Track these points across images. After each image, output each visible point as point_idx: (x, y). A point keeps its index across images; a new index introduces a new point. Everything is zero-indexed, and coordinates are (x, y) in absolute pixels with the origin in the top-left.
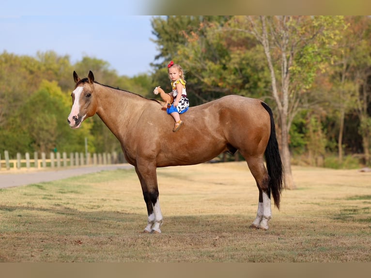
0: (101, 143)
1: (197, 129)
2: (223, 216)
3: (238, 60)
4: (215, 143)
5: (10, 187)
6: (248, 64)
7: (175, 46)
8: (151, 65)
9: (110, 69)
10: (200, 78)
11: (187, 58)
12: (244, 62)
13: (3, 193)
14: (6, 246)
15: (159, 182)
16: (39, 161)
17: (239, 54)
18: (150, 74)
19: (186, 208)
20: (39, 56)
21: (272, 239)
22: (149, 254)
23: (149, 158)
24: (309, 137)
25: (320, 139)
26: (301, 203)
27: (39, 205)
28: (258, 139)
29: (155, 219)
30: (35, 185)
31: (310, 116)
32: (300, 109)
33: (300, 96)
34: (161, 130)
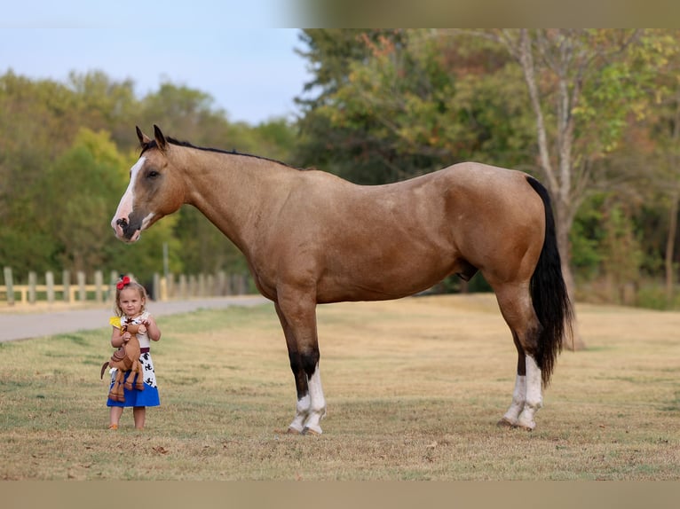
0: (195, 254)
1: (402, 229)
2: (443, 402)
3: (468, 94)
4: (436, 257)
5: (19, 340)
6: (488, 103)
7: (345, 64)
8: (297, 100)
9: (214, 108)
10: (394, 128)
11: (368, 87)
12: (481, 98)
13: (4, 351)
14: (17, 456)
15: (319, 334)
16: (73, 289)
17: (472, 82)
18: (292, 119)
19: (369, 385)
20: (74, 82)
21: (544, 447)
22: (302, 475)
23: (302, 285)
24: (608, 247)
25: (629, 251)
26: (596, 378)
27: (76, 375)
28: (521, 249)
29: (310, 406)
30: (69, 337)
31: (611, 204)
32: (590, 192)
33: (590, 165)
34: (328, 231)
